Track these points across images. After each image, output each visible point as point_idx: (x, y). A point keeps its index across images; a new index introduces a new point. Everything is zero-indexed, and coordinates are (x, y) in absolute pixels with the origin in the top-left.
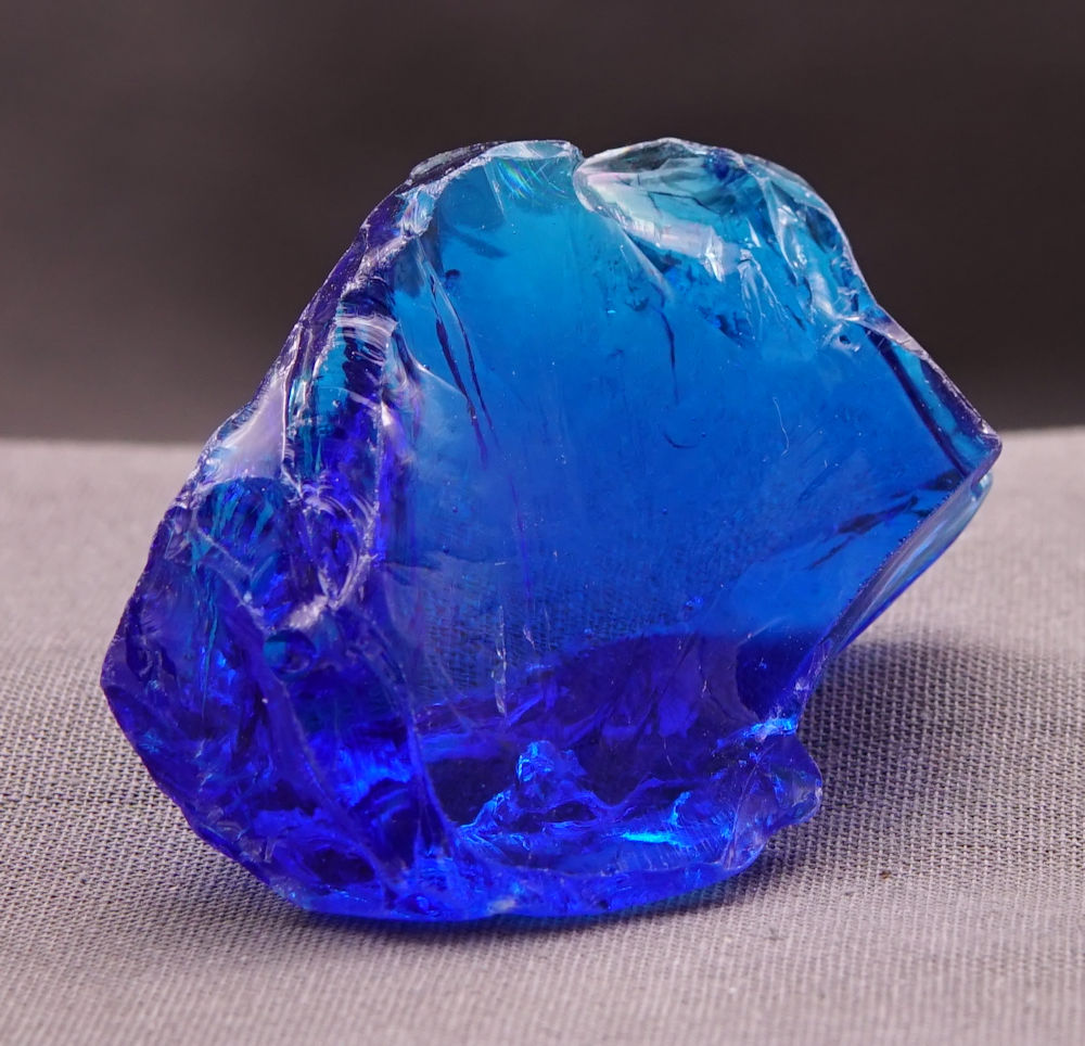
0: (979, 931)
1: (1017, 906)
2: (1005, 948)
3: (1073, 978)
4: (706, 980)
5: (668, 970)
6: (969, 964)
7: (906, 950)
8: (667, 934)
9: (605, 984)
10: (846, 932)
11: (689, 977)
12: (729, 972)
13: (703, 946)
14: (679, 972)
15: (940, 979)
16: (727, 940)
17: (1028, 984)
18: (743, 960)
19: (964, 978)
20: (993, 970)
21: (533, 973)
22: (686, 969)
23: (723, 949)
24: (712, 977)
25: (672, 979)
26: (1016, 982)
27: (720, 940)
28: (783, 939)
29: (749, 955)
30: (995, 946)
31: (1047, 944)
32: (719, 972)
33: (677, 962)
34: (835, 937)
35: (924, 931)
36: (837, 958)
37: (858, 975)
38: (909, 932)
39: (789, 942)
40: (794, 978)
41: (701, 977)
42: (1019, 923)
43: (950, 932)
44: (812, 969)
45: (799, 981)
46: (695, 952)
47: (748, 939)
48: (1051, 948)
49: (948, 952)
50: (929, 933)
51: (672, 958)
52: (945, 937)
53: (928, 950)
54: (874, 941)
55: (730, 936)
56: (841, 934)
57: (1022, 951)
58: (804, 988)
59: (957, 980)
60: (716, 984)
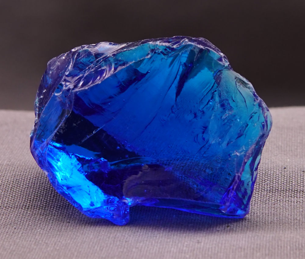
2: (260, 245)
5: (170, 251)
6: (250, 249)
7: (233, 246)
8: (170, 242)
10: (218, 241)
13: (179, 245)
15: (242, 253)
16: (186, 243)
17: (266, 255)
18: (190, 249)
20: (257, 251)
23: (185, 245)
24: (182, 253)
26: (263, 254)
27: (184, 243)
28: (201, 242)
30: (257, 244)
32: (184, 252)
33: (173, 249)
34: (215, 242)
36: (215, 248)
37: (221, 252)
38: (234, 241)
39: (202, 244)
41: (179, 253)
42: (263, 238)
43: (245, 241)
45: (205, 254)
47: (192, 243)
50: (240, 241)
51: (171, 248)
52: (244, 242)
54: (225, 243)
55: (187, 242)
56: (216, 241)
57: (264, 246)
58: (206, 255)
59: (247, 254)
60: (183, 255)
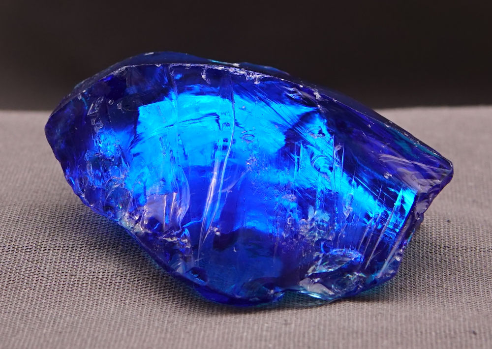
0: (375, 322)
1: (390, 311)
3: (417, 341)
4: (258, 341)
9: (215, 343)
11: (251, 340)
12: (268, 338)
14: (247, 338)
19: (370, 340)
21: (184, 339)
22: (249, 337)
25: (244, 342)
29: (276, 331)
31: (404, 327)
35: (351, 321)
40: (296, 340)
44: (304, 336)
46: (253, 330)
48: (406, 329)
49: (362, 330)
53: (353, 329)
